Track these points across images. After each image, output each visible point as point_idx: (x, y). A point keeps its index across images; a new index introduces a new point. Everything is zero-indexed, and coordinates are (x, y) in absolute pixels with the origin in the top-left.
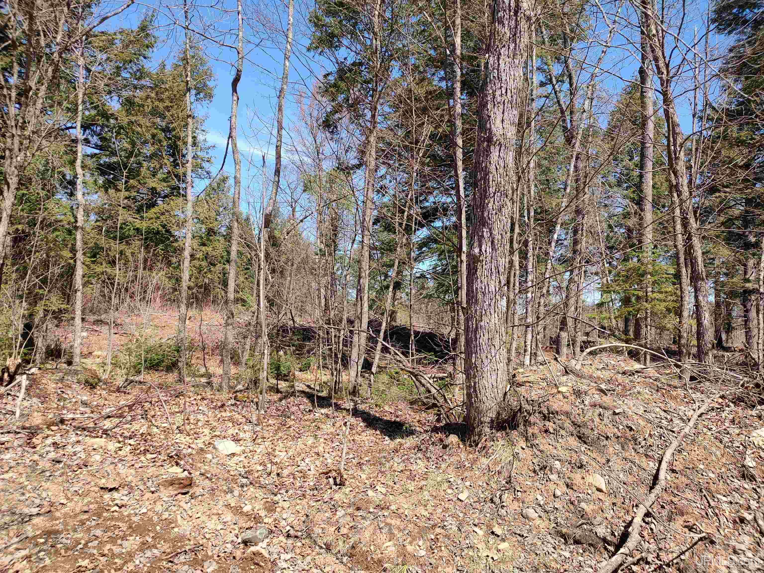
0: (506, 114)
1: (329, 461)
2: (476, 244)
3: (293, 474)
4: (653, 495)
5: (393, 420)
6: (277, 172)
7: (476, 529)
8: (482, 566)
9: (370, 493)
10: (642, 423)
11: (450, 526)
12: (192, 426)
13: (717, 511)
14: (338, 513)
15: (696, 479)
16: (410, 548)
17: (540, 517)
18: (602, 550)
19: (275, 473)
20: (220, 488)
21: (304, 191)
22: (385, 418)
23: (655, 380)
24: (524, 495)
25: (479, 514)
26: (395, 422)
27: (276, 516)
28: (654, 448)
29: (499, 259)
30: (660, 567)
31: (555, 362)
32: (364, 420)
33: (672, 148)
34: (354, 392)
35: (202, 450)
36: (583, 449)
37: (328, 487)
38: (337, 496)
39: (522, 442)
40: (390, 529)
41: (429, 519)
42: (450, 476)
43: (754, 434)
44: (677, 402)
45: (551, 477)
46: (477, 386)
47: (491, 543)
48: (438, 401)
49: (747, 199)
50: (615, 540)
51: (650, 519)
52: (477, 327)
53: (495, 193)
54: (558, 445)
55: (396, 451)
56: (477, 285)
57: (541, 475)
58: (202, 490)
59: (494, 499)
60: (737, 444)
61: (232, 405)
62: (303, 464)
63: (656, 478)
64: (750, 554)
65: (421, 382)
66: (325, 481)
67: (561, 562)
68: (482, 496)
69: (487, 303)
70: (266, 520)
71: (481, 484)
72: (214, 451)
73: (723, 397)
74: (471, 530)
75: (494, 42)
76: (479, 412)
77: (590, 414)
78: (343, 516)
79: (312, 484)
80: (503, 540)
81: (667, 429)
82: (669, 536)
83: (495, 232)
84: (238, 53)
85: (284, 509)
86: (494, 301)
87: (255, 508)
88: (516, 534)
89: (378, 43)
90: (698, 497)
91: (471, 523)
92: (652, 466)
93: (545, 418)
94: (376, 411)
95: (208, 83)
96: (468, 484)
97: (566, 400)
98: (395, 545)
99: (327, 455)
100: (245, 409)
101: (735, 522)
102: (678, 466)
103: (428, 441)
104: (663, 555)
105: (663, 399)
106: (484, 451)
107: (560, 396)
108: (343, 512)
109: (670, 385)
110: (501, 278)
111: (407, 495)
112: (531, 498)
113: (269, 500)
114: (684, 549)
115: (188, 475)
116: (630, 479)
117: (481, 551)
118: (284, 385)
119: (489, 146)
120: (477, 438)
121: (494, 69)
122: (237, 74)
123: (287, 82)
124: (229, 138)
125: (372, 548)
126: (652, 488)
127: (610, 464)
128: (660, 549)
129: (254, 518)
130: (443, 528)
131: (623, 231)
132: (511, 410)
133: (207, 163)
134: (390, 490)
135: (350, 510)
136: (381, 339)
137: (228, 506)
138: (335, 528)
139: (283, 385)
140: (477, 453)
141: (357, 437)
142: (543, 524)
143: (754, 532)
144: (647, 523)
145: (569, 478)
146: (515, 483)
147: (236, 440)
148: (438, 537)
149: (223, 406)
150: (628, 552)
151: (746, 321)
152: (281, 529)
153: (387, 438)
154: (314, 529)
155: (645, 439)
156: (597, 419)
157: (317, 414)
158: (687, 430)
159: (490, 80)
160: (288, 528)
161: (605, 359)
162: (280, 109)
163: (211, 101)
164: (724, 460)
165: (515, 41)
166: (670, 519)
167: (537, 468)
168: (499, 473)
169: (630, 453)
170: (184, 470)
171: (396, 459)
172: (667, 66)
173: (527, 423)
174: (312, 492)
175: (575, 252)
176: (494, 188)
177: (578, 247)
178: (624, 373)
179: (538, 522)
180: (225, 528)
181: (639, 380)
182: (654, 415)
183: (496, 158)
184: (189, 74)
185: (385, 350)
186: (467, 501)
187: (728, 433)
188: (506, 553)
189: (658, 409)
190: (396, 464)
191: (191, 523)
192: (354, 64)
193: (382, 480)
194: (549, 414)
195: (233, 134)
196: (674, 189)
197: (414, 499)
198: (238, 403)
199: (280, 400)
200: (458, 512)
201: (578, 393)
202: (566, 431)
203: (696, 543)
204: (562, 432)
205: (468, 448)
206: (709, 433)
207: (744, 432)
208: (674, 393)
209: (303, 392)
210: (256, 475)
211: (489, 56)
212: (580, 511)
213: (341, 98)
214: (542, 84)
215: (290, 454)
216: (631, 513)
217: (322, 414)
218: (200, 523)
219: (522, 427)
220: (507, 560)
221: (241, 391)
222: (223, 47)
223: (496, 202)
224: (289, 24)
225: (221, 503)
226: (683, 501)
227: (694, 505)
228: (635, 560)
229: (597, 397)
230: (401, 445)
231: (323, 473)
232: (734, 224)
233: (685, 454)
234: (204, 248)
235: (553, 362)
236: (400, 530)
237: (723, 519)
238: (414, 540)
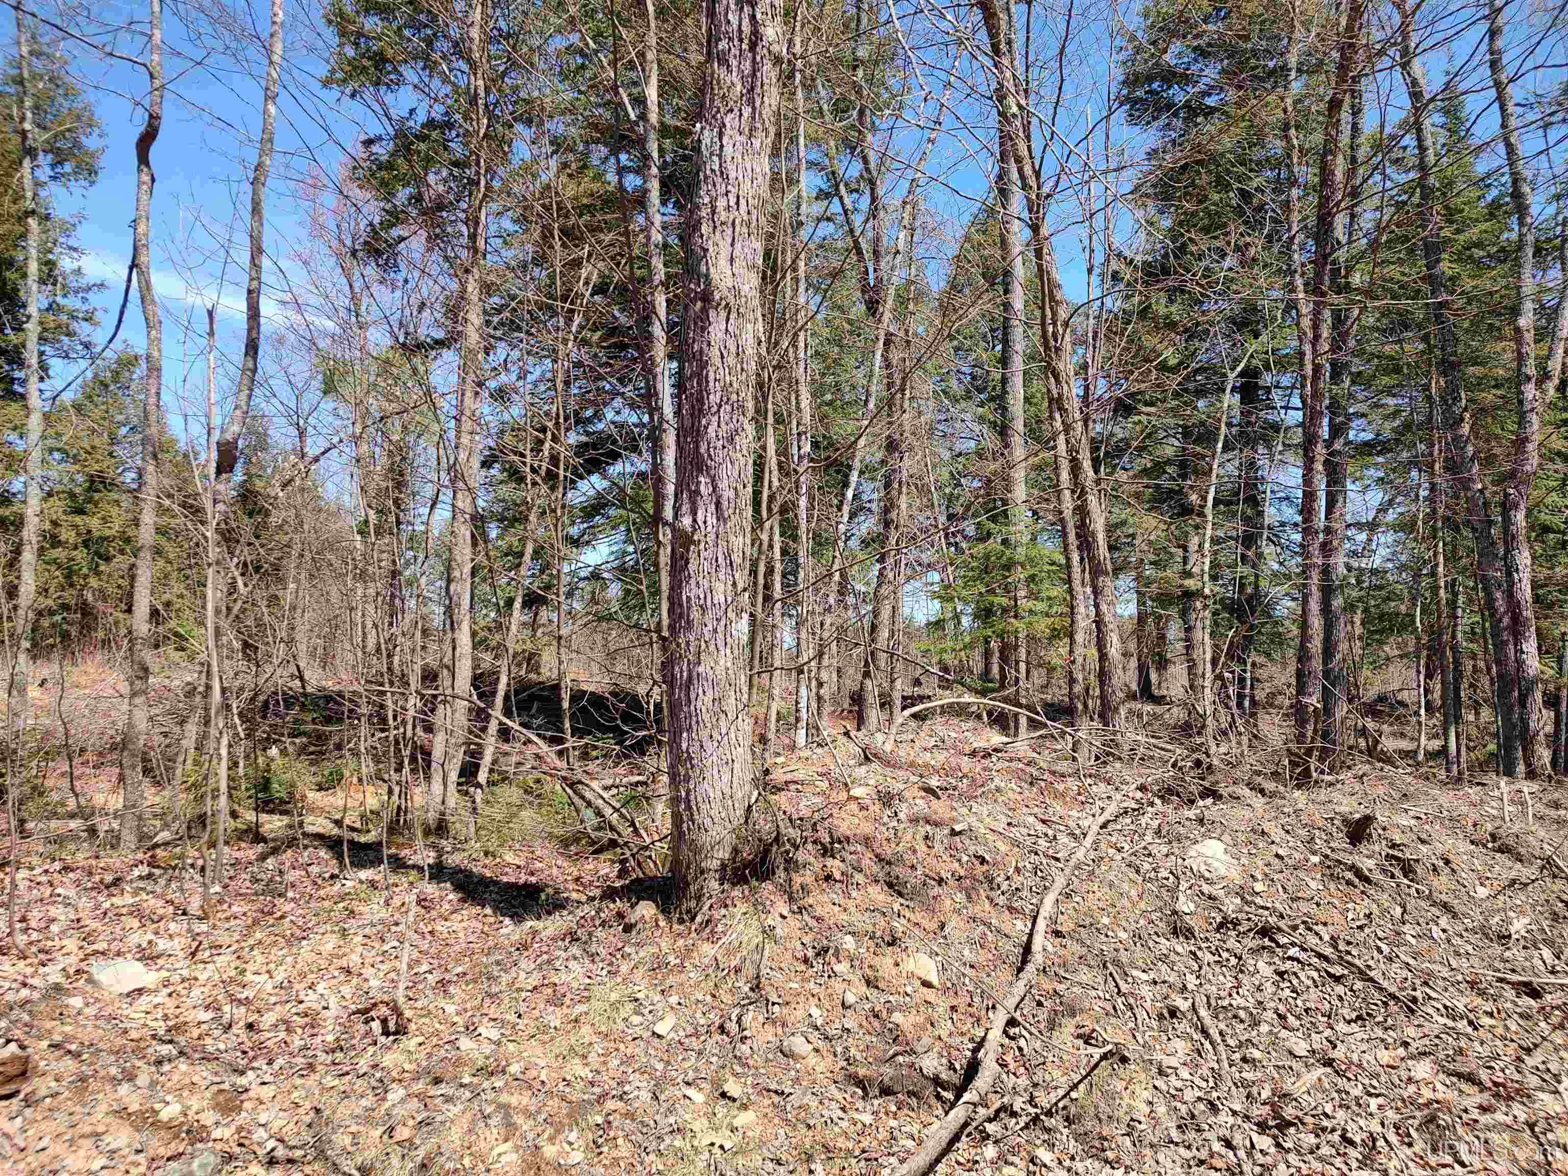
0: (738, 246)
1: (374, 983)
2: (685, 508)
3: (286, 1022)
4: (1021, 983)
5: (521, 881)
6: (252, 348)
7: (690, 1092)
8: (702, 1165)
9: (465, 1043)
10: (1003, 847)
11: (636, 1093)
12: (35, 936)
13: (1132, 1001)
14: (390, 1096)
15: (1097, 945)
16: (550, 1151)
17: (817, 1050)
18: (933, 1101)
19: (242, 1024)
20: (102, 1073)
21: (325, 393)
22: (505, 879)
23: (1028, 764)
24: (785, 1011)
25: (697, 1059)
26: (526, 885)
27: (242, 1119)
28: (1025, 893)
29: (732, 538)
30: (1036, 1119)
31: (845, 739)
32: (458, 887)
33: (1051, 329)
34: (441, 828)
35: (57, 987)
36: (896, 907)
37: (369, 1040)
38: (388, 1060)
39: (781, 903)
40: (507, 1115)
41: (592, 1084)
42: (637, 988)
43: (1192, 853)
44: (1065, 803)
45: (838, 968)
46: (692, 797)
47: (719, 1116)
48: (619, 835)
49: (1185, 427)
50: (956, 1079)
51: (1017, 1030)
52: (690, 678)
53: (720, 406)
54: (850, 904)
55: (523, 947)
56: (690, 591)
57: (818, 967)
58: (53, 1084)
59: (728, 1025)
60: (1164, 873)
61: (141, 878)
62: (312, 996)
63: (1027, 949)
64: (1185, 1073)
65: (583, 798)
66: (362, 1028)
67: (855, 1136)
68: (702, 1021)
69: (710, 627)
70: (217, 1134)
71: (700, 998)
72: (89, 988)
73: (1142, 788)
74: (679, 1094)
75: (712, 101)
76: (696, 850)
77: (908, 837)
78: (403, 1101)
79: (330, 1038)
80: (744, 1107)
81: (1047, 856)
82: (1051, 1059)
83: (723, 485)
84: (152, 76)
85: (261, 1103)
86: (723, 623)
87: (189, 1108)
88: (769, 1091)
89: (480, 83)
90: (1100, 979)
91: (679, 1080)
92: (1021, 926)
93: (826, 851)
94: (485, 866)
95: (83, 139)
96: (674, 1000)
97: (865, 813)
98: (517, 1148)
99: (368, 972)
100: (173, 886)
101: (1161, 1017)
102: (1066, 926)
103: (593, 919)
104: (1039, 1094)
105: (1041, 798)
106: (708, 930)
107: (853, 806)
108: (402, 1092)
109: (1053, 773)
110: (737, 576)
111: (546, 1038)
112: (800, 1013)
113: (226, 1086)
114: (1076, 1078)
115: (18, 1052)
116: (983, 957)
117: (699, 1135)
118: (279, 824)
119: (704, 310)
120: (693, 904)
121: (712, 154)
122: (150, 124)
123: (271, 150)
124: (131, 269)
125: (467, 1161)
126: (1020, 970)
127: (947, 930)
128: (1035, 1085)
129: (188, 1132)
130: (621, 1098)
131: (976, 484)
132: (760, 840)
133: (84, 324)
134: (508, 1033)
135: (419, 1086)
136: (497, 713)
137: (122, 1113)
138: (381, 1129)
139: (273, 824)
140: (694, 935)
141: (440, 926)
142: (821, 1066)
143: (1191, 1031)
144: (1012, 1038)
145: (870, 967)
146: (768, 988)
147: (148, 957)
148: (611, 1118)
149: (117, 882)
150: (976, 1099)
151: (1187, 648)
152: (255, 1147)
153: (507, 921)
154: (333, 1137)
155: (1008, 878)
156: (921, 847)
157: (349, 884)
158: (1080, 854)
159: (706, 177)
160: (271, 1144)
161: (941, 730)
162: (256, 210)
163: (92, 183)
164: (1142, 905)
165: (751, 102)
166: (1052, 1025)
167: (810, 953)
168: (737, 970)
169: (982, 908)
170: (8, 1041)
171: (523, 964)
172: (1037, 174)
173: (791, 864)
174: (330, 1058)
175: (887, 524)
176: (719, 395)
177: (893, 515)
178: (973, 754)
179: (812, 1060)
180: (112, 1164)
181: (999, 765)
182: (1025, 831)
183: (721, 335)
184: (29, 115)
185: (505, 734)
186: (672, 1035)
187: (1150, 855)
188: (750, 1134)
189: (1031, 819)
190: (523, 975)
191: (22, 1165)
192: (431, 124)
193: (493, 1012)
194: (832, 843)
195: (143, 259)
196: (1055, 406)
197: (561, 1045)
198: (157, 872)
199: (263, 858)
200: (652, 1061)
201: (886, 799)
202: (866, 876)
203: (1096, 1065)
204: (859, 878)
205: (675, 926)
206: (1118, 857)
207: (1177, 851)
208: (1061, 787)
209: (319, 836)
210: (196, 1033)
211: (702, 128)
212: (890, 1030)
213: (403, 194)
214: (822, 195)
215: (280, 976)
216: (983, 1022)
217: (361, 882)
218: (47, 1161)
219: (781, 874)
220: (752, 1145)
221: (166, 844)
222: (114, 61)
223: (723, 424)
224: (274, 23)
225: (103, 1108)
226: (1075, 989)
227: (1093, 993)
228: (991, 1112)
229: (921, 805)
230: (535, 933)
231: (358, 1012)
232: (1165, 472)
233: (1077, 899)
234: (78, 519)
235: (842, 739)
236: (529, 1115)
237: (1141, 1015)
238: (558, 1132)
